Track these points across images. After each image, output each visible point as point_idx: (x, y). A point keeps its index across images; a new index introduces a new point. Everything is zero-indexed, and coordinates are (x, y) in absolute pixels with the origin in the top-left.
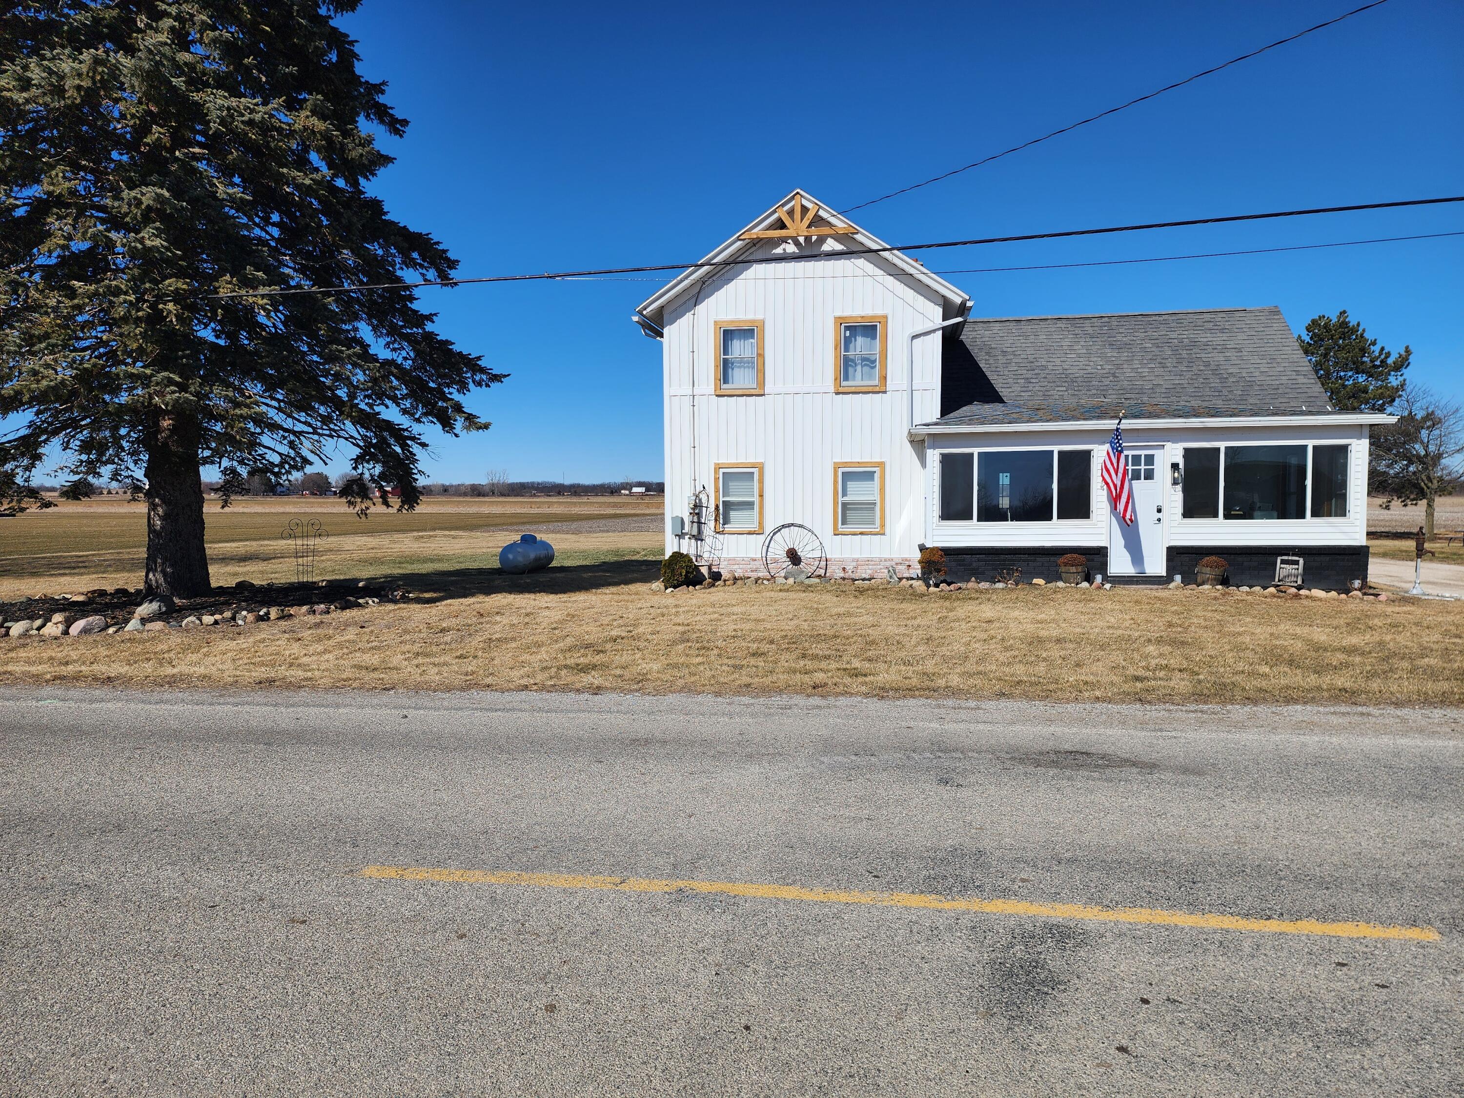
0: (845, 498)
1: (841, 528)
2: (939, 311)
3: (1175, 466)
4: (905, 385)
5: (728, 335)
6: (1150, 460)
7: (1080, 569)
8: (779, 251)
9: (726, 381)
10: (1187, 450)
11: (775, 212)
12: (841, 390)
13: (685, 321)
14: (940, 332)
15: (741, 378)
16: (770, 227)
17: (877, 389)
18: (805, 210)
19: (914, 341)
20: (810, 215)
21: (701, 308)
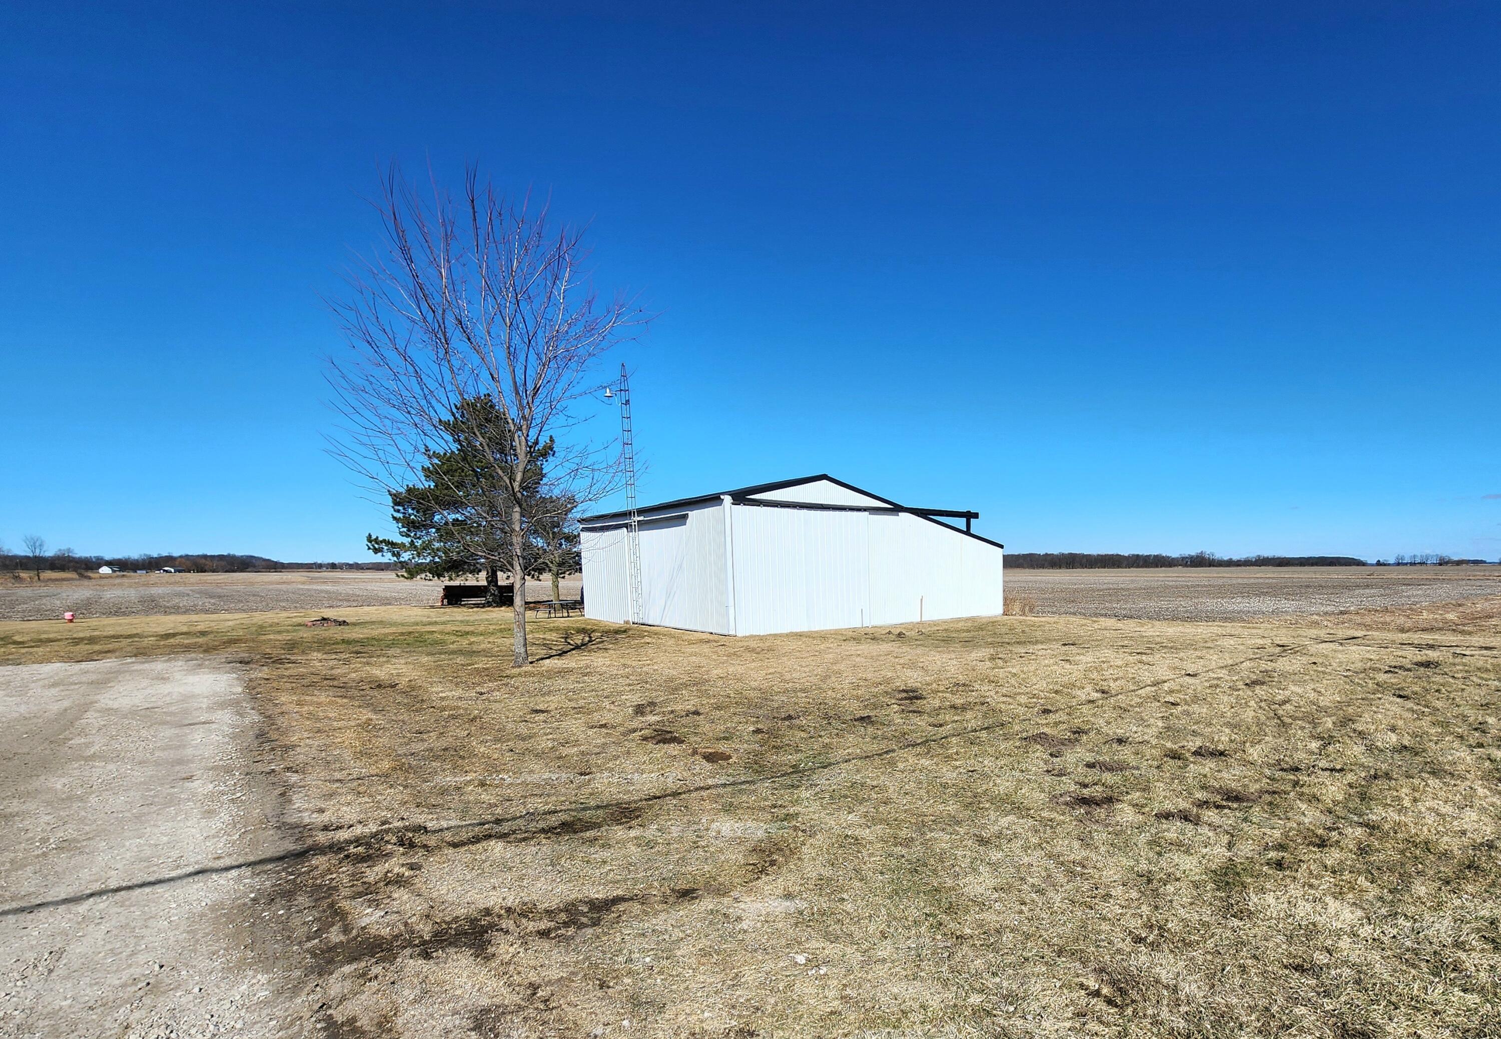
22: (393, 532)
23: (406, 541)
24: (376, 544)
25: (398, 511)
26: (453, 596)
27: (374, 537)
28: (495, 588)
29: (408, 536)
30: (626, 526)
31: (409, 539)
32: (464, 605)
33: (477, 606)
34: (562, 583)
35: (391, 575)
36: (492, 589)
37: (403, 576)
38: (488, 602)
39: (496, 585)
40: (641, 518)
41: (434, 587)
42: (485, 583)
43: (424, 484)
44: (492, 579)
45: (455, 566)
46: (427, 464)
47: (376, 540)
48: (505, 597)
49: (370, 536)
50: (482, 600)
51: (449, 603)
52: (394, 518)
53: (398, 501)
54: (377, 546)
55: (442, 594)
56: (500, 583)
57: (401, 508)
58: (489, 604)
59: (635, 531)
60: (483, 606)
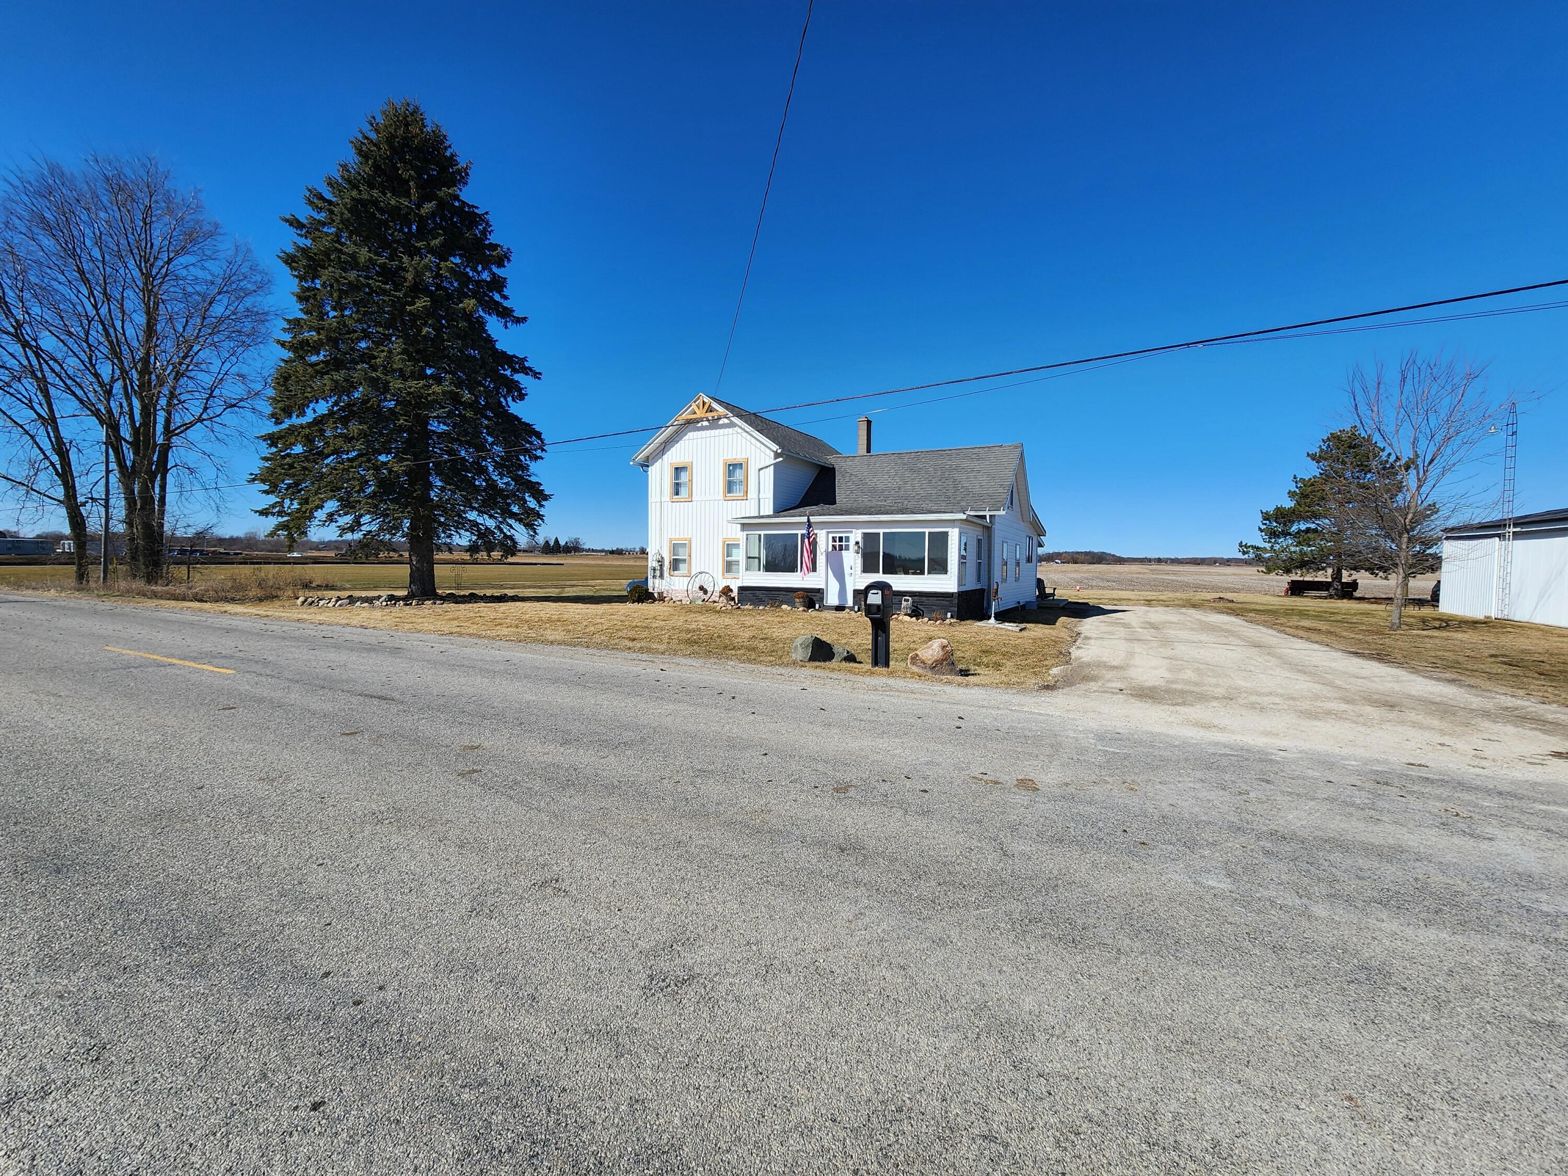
0: (729, 559)
1: (727, 575)
2: (772, 454)
3: (857, 543)
4: (756, 496)
5: (678, 470)
6: (847, 539)
7: (801, 600)
8: (700, 425)
9: (677, 494)
10: (865, 534)
11: (691, 406)
12: (727, 498)
13: (658, 464)
14: (772, 467)
15: (684, 492)
16: (689, 414)
17: (742, 498)
18: (704, 403)
19: (761, 472)
20: (706, 407)
21: (665, 457)
22: (1258, 540)
23: (1268, 546)
24: (1243, 547)
25: (1265, 524)
26: (1297, 589)
27: (1244, 544)
28: (1338, 584)
29: (1269, 542)
30: (1499, 536)
31: (1270, 545)
32: (1307, 596)
33: (1320, 597)
34: (1412, 583)
35: (1252, 570)
36: (1336, 584)
37: (1262, 571)
38: (1331, 595)
39: (1340, 581)
40: (1518, 529)
41: (1282, 581)
42: (1330, 580)
43: (1289, 504)
44: (1337, 576)
45: (1303, 564)
46: (1293, 489)
47: (1246, 546)
48: (1348, 591)
49: (1241, 542)
50: (1324, 593)
51: (1292, 594)
52: (1260, 529)
53: (1266, 517)
54: (1245, 550)
55: (1287, 586)
56: (1343, 580)
57: (1267, 522)
58: (1331, 597)
59: (1509, 540)
60: (1326, 598)
